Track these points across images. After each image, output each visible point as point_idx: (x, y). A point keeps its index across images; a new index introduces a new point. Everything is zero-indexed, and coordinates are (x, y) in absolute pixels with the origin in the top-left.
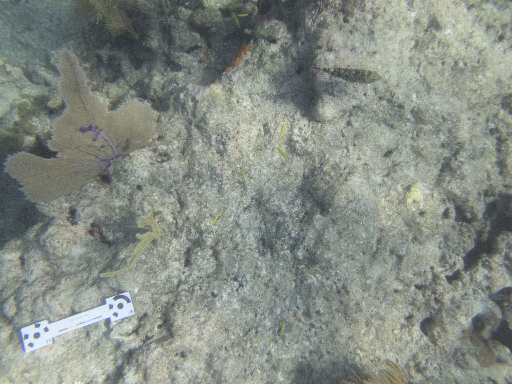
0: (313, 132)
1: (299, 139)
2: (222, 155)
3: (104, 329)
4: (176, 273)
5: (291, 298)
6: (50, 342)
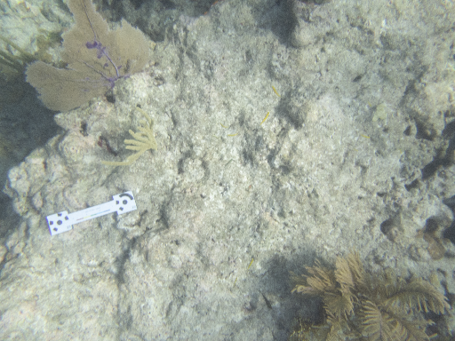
0: (290, 58)
1: (278, 64)
2: (209, 79)
3: (112, 221)
4: (170, 179)
5: (268, 201)
6: (70, 228)
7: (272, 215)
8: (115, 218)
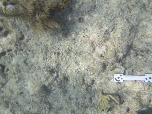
0: (42, 110)
1: (47, 109)
2: (73, 111)
4: (98, 80)
5: (63, 60)
6: (146, 74)
7: (63, 54)
8: (125, 72)
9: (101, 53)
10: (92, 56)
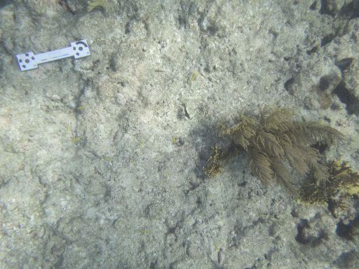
3: (71, 65)
4: (118, 36)
5: (197, 59)
6: (37, 67)
7: (199, 70)
8: (73, 63)
9: (126, 90)
10: (140, 81)
